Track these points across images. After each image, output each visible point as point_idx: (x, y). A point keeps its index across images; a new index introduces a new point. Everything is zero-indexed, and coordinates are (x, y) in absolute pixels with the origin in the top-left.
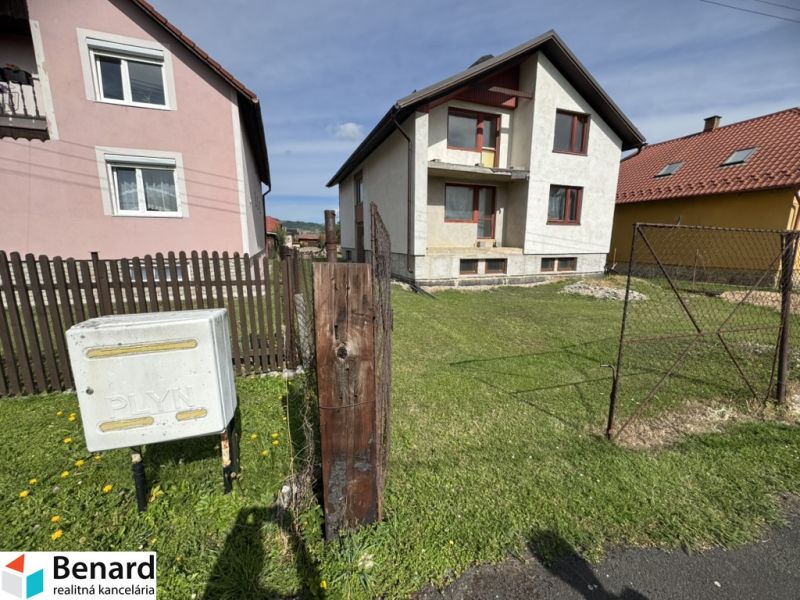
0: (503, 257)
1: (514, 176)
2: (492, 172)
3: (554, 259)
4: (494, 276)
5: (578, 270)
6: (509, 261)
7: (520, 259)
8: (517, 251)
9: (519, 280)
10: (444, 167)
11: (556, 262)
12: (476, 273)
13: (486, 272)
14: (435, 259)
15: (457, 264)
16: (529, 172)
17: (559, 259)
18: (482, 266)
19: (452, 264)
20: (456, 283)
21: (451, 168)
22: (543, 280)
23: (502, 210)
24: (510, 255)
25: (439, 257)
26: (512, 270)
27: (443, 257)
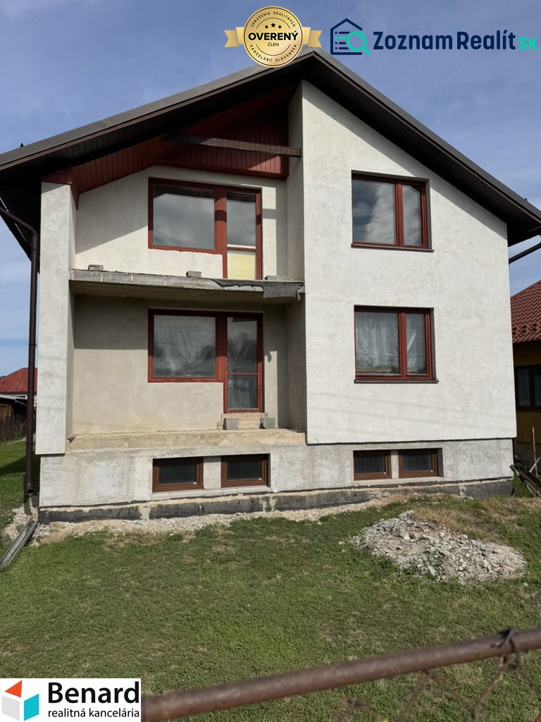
0: (258, 451)
1: (269, 293)
2: (218, 287)
3: (388, 453)
4: (241, 492)
5: (449, 475)
6: (274, 461)
7: (302, 453)
8: (291, 436)
9: (302, 499)
10: (109, 279)
11: (395, 459)
12: (201, 486)
13: (224, 485)
14: (90, 460)
15: (144, 471)
16: (302, 284)
17: (401, 453)
18: (212, 473)
19: (131, 470)
20: (144, 511)
21: (125, 281)
22: (363, 498)
23: (274, 354)
24: (276, 446)
25: (100, 457)
26: (283, 478)
27: (111, 456)
